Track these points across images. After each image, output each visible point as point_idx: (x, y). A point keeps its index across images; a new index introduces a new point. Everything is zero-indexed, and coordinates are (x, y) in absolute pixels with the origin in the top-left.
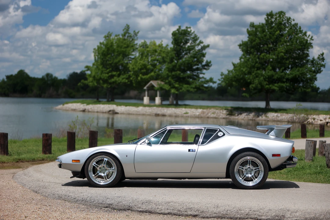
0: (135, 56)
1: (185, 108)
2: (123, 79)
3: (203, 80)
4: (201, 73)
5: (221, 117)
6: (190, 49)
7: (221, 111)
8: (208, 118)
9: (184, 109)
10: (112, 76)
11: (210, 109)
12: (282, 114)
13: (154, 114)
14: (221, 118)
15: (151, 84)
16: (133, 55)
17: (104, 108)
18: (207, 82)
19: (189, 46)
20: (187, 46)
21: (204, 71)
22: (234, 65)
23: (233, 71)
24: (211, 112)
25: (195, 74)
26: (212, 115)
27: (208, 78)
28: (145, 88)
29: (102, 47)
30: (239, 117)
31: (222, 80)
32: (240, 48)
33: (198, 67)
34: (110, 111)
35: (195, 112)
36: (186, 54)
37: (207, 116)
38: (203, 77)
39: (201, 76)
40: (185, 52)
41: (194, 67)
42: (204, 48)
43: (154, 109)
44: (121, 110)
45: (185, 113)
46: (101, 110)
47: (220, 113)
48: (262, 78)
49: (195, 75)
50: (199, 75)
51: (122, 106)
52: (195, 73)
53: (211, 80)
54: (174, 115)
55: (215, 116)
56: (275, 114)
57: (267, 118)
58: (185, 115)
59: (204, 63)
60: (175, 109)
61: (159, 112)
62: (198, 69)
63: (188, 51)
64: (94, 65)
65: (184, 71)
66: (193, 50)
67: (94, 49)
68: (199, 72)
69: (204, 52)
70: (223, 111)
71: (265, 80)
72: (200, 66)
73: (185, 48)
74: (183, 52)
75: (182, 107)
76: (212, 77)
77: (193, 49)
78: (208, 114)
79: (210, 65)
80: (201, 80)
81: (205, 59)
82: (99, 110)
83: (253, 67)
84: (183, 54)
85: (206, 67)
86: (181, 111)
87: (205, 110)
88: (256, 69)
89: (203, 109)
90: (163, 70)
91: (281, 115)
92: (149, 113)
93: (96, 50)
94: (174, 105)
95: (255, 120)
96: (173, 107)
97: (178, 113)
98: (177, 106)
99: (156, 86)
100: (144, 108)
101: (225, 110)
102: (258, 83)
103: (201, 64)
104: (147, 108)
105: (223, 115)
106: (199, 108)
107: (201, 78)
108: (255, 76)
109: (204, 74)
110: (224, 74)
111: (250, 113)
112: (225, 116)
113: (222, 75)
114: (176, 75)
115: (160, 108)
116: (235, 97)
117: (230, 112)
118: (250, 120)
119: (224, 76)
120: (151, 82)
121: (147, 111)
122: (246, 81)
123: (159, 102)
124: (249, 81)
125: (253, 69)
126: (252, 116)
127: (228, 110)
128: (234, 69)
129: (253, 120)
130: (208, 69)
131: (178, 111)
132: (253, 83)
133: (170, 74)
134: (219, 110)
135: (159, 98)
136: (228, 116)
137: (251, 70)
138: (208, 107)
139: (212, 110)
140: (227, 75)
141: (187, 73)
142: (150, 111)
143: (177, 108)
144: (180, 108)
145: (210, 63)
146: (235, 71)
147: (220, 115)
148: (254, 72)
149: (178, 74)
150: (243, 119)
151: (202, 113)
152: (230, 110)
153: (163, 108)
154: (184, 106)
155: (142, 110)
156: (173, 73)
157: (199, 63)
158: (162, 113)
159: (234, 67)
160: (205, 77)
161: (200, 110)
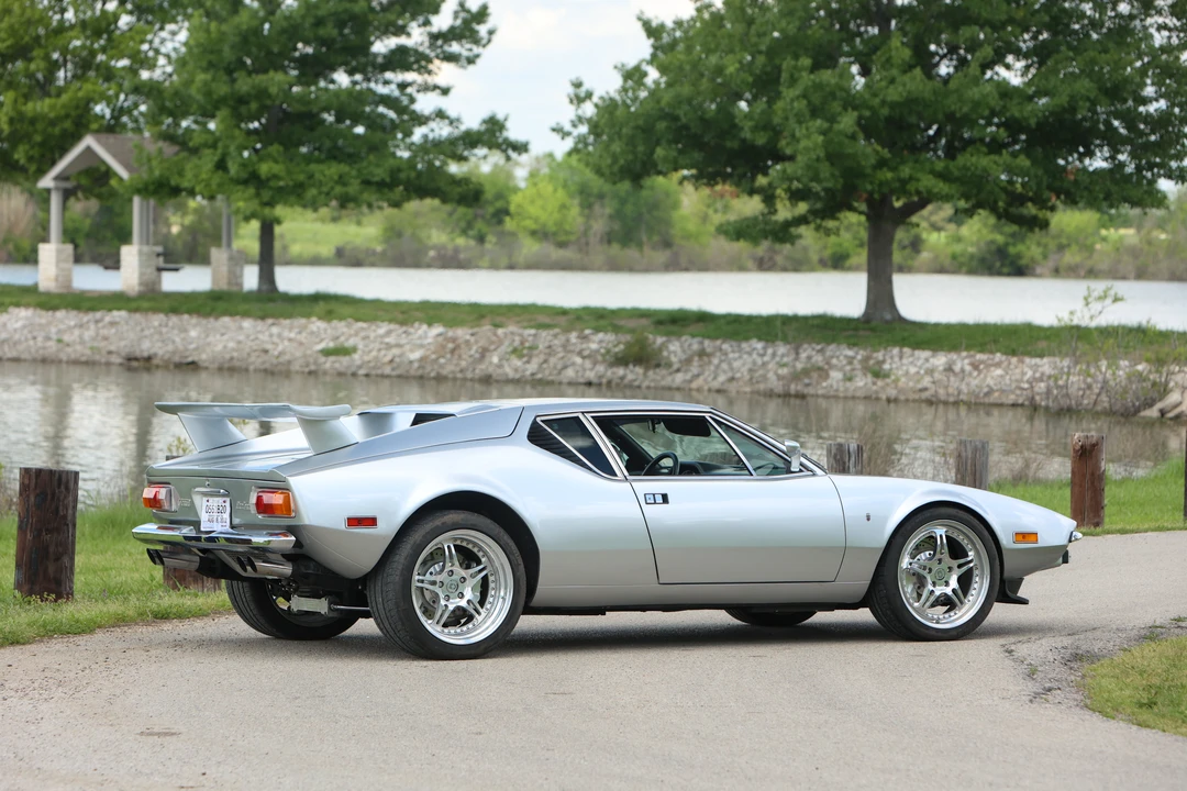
1: (328, 316)
3: (442, 131)
4: (426, 88)
5: (570, 373)
7: (573, 336)
8: (487, 380)
9: (317, 325)
11: (497, 326)
12: (979, 356)
13: (116, 359)
15: (89, 149)
18: (471, 140)
21: (444, 73)
22: (652, 31)
23: (653, 75)
24: (506, 347)
25: (381, 90)
26: (515, 366)
28: (47, 182)
31: (583, 129)
33: (402, 40)
35: (398, 346)
37: (481, 369)
38: (440, 114)
39: (425, 104)
43: (112, 324)
45: (327, 353)
47: (565, 347)
48: (847, 121)
49: (389, 101)
50: (412, 100)
52: (386, 83)
53: (492, 134)
54: (256, 361)
55: (530, 368)
56: (940, 360)
57: (880, 383)
58: (329, 363)
59: (443, 20)
60: (260, 325)
61: (146, 347)
62: (401, 59)
65: (313, 69)
68: (410, 76)
70: (584, 338)
71: (868, 129)
72: (416, 37)
75: (308, 316)
76: (500, 117)
78: (484, 352)
79: (482, 29)
80: (418, 134)
83: (792, 45)
85: (455, 47)
86: (303, 337)
87: (462, 333)
88: (806, 62)
89: (451, 323)
90: (162, 61)
91: (975, 366)
92: (78, 351)
94: (249, 297)
95: (802, 397)
96: (246, 315)
97: (280, 354)
98: (270, 302)
99: (124, 174)
100: (44, 317)
101: (597, 330)
102: (822, 155)
103: (427, 23)
104: (65, 319)
105: (588, 364)
106: (422, 321)
107: (421, 120)
108: (801, 105)
109: (445, 91)
110: (589, 95)
111: (765, 348)
112: (601, 368)
113: (578, 100)
114: (262, 94)
115: (157, 319)
116: (562, 245)
117: (628, 345)
118: (770, 394)
119: (596, 106)
120: (89, 141)
121: (66, 338)
122: (744, 141)
123: (142, 275)
124: (761, 140)
125: (787, 63)
126: (784, 371)
127: (616, 329)
128: (653, 60)
129: (786, 395)
130: (471, 61)
131: (279, 336)
132: (788, 151)
133: (222, 89)
134: (557, 330)
135: (140, 253)
136: (621, 371)
137: (779, 69)
138: (478, 313)
139: (511, 332)
140: (611, 99)
141: (333, 82)
142: (89, 334)
143: (270, 321)
144: (290, 316)
145: (481, 16)
146: (663, 69)
147: (565, 367)
148: (793, 81)
149: (273, 90)
150: (719, 391)
151: (440, 349)
152: (632, 331)
153: (174, 319)
154: (321, 307)
155: (30, 326)
156: (244, 84)
157: (413, 18)
158: (170, 348)
159: (655, 48)
160: (452, 113)
161: (429, 333)
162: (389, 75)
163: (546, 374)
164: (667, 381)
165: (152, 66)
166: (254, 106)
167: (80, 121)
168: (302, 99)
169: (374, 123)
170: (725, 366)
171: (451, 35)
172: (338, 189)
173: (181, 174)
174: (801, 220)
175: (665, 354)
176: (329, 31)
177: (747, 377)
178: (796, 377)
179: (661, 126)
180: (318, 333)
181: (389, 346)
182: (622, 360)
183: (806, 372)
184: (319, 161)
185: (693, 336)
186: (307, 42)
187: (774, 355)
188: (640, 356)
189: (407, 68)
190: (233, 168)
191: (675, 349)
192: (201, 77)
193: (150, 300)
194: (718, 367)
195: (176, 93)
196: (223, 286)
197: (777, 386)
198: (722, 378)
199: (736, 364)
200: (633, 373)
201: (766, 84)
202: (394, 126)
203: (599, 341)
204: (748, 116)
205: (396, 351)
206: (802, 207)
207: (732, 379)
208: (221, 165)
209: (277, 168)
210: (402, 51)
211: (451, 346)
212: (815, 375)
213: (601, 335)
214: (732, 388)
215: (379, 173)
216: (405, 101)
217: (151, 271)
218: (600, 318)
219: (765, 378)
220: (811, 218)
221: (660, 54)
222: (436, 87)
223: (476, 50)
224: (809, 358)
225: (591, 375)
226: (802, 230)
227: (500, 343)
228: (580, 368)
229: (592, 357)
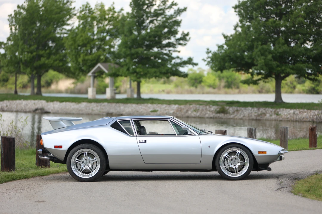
0: (72, 26)
1: (152, 103)
2: (56, 60)
3: (178, 61)
4: (175, 51)
5: (207, 115)
6: (157, 14)
7: (208, 107)
8: (188, 117)
9: (150, 105)
10: (39, 57)
11: (190, 105)
12: (301, 110)
13: (104, 114)
14: (208, 118)
15: (99, 67)
16: (68, 25)
17: (27, 105)
18: (185, 63)
19: (155, 10)
20: (152, 11)
21: (179, 48)
22: (225, 37)
23: (225, 47)
24: (192, 110)
25: (165, 52)
26: (194, 114)
27: (185, 59)
28: (90, 74)
29: (21, 13)
30: (235, 116)
31: (209, 59)
32: (235, 11)
33: (169, 41)
34: (36, 110)
36: (152, 22)
37: (187, 115)
38: (178, 57)
39: (174, 55)
40: (150, 19)
41: (165, 42)
42: (179, 12)
43: (104, 106)
44: (54, 107)
45: (152, 111)
46: (23, 108)
47: (206, 109)
48: (270, 57)
49: (166, 54)
50: (171, 54)
51: (55, 102)
52: (166, 50)
53: (190, 61)
54: (136, 113)
55: (198, 114)
56: (292, 111)
57: (278, 117)
58: (152, 114)
59: (179, 36)
60: (137, 105)
61: (112, 111)
62: (169, 45)
63: (154, 18)
64: (9, 39)
65: (150, 47)
66: (163, 16)
67: (10, 16)
68: (171, 49)
69: (179, 18)
70: (210, 107)
71: (275, 58)
72: (172, 40)
73: (150, 12)
74: (148, 19)
75: (147, 103)
76: (192, 57)
77: (161, 14)
78: (187, 111)
79: (188, 38)
80: (173, 61)
81: (181, 30)
82: (19, 108)
83: (257, 39)
84: (148, 21)
85: (181, 42)
86: (146, 108)
87: (182, 107)
88: (260, 43)
89: (180, 104)
90: (116, 47)
91: (300, 112)
92: (96, 112)
93: (12, 18)
94: (134, 99)
95: (259, 120)
96: (134, 103)
97: (142, 112)
98: (140, 100)
99: (106, 71)
100: (89, 104)
101: (213, 105)
102: (264, 64)
103: (175, 37)
104: (94, 105)
105: (211, 113)
106: (173, 104)
107: (173, 58)
108: (259, 53)
109: (179, 52)
110: (210, 52)
111: (252, 109)
112: (214, 114)
113: (208, 53)
114: (137, 53)
115: (114, 105)
117: (220, 109)
118: (253, 120)
119: (212, 54)
120: (99, 65)
121: (94, 109)
122: (246, 62)
123: (111, 94)
124: (250, 61)
125: (255, 44)
126: (256, 114)
127: (217, 105)
128: (226, 44)
129: (256, 120)
130: (185, 45)
131: (141, 108)
132: (256, 64)
133: (128, 52)
134: (204, 105)
135: (111, 90)
136: (218, 115)
137: (253, 45)
138: (186, 102)
139: (193, 106)
140: (216, 53)
141: (153, 50)
142: (99, 108)
143: (139, 104)
144: (143, 103)
145: (187, 34)
146: (227, 46)
147: (206, 114)
148: (257, 47)
149: (140, 52)
150: (241, 119)
151: (177, 110)
152: (221, 106)
153: (118, 105)
154: (151, 101)
155: (86, 107)
156: (133, 51)
157: (172, 35)
158: (117, 111)
159: (226, 41)
160: (181, 57)
161: (175, 107)
162: (167, 48)
163: (201, 116)
164: (229, 117)
165: (113, 47)
166: (135, 56)
167: (97, 60)
168: (146, 54)
169: (163, 59)
170: (242, 113)
171: (181, 39)
172: (155, 74)
173: (119, 71)
174: (259, 80)
175: (229, 110)
176: (152, 39)
177: (247, 115)
178: (259, 115)
179: (227, 58)
180: (150, 107)
181: (166, 110)
182: (219, 112)
183: (261, 114)
184: (150, 68)
185: (235, 106)
186: (147, 41)
187: (254, 111)
188: (223, 111)
189: (170, 47)
190: (131, 70)
191: (231, 110)
192: (124, 50)
193: (113, 100)
194: (241, 113)
195: (118, 53)
196: (129, 97)
197: (254, 118)
198: (242, 116)
199: (245, 113)
200: (221, 115)
201: (251, 48)
202: (167, 60)
203: (213, 108)
204: (247, 56)
205: (167, 111)
206: (260, 77)
207: (244, 116)
208: (128, 69)
209: (141, 70)
210: (169, 43)
211: (180, 109)
212: (263, 115)
213: (214, 107)
214: (244, 118)
215: (164, 71)
216: (170, 54)
217: (113, 94)
218: (214, 103)
219: (251, 116)
220: (262, 79)
221: (227, 42)
222: (177, 51)
223: (186, 42)
224: (262, 111)
225: (212, 116)
226: (260, 82)
227: (191, 108)
228: (209, 114)
229: (212, 112)
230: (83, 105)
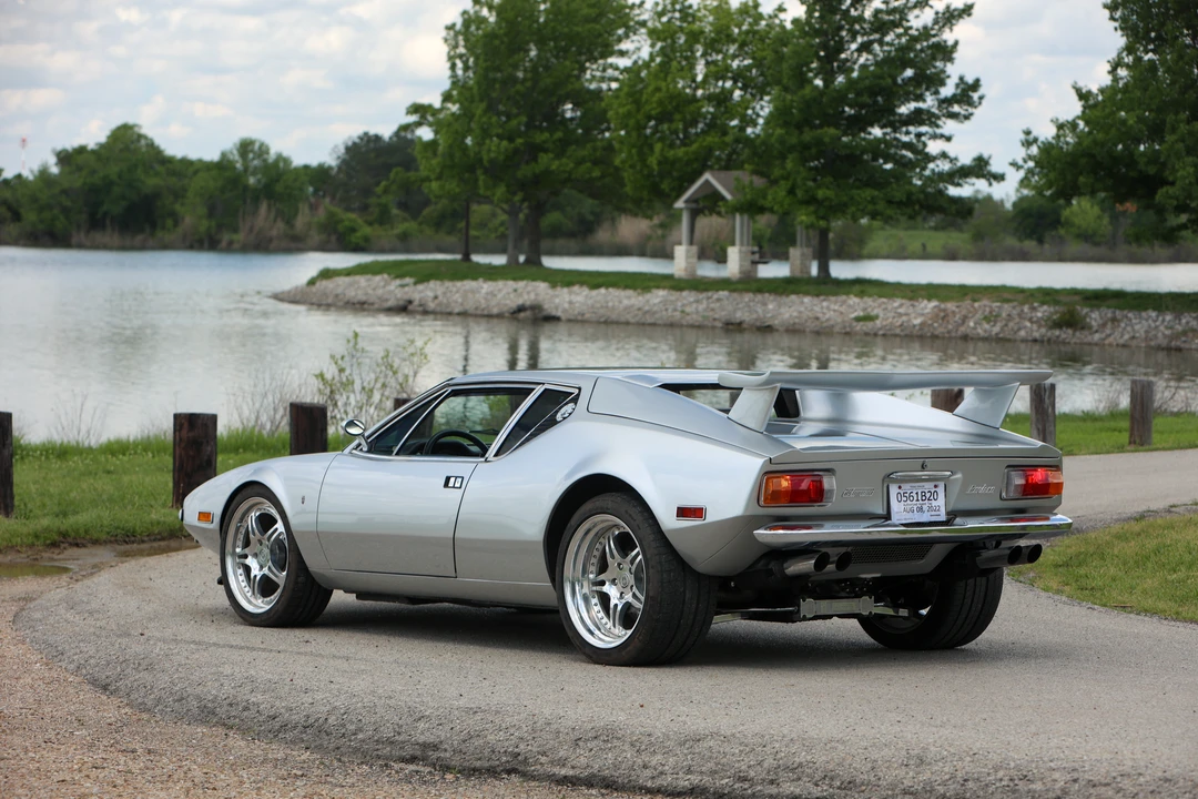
0: (634, 57)
1: (861, 294)
2: (579, 163)
3: (945, 166)
4: (934, 137)
5: (1022, 333)
6: (881, 25)
7: (1026, 308)
8: (965, 338)
9: (853, 300)
10: (534, 151)
11: (975, 301)
13: (719, 324)
14: (1024, 341)
15: (707, 182)
16: (622, 54)
17: (492, 294)
18: (963, 173)
19: (877, 12)
20: (868, 14)
21: (949, 126)
22: (1083, 96)
23: (1081, 124)
24: (979, 316)
25: (905, 139)
26: (984, 329)
27: (966, 159)
28: (680, 204)
29: (482, 21)
30: (1109, 335)
31: (1031, 164)
32: (1112, 18)
33: (921, 105)
34: (521, 309)
35: (906, 314)
36: (865, 47)
37: (962, 330)
38: (944, 155)
39: (934, 147)
40: (859, 40)
41: (904, 110)
42: (950, 17)
43: (718, 300)
44: (570, 303)
45: (858, 319)
46: (483, 304)
47: (1020, 315)
49: (909, 146)
50: (925, 145)
51: (576, 288)
52: (908, 133)
53: (980, 168)
54: (811, 325)
55: (995, 329)
58: (859, 327)
59: (948, 91)
60: (816, 300)
61: (739, 316)
62: (918, 117)
63: (877, 36)
64: (447, 97)
65: (861, 123)
66: (901, 30)
67: (450, 28)
68: (924, 129)
69: (948, 36)
70: (1033, 309)
72: (929, 102)
73: (861, 19)
74: (854, 39)
75: (847, 294)
76: (986, 156)
77: (895, 25)
78: (965, 319)
79: (975, 96)
80: (930, 168)
81: (955, 71)
82: (470, 306)
83: (1175, 104)
84: (854, 46)
85: (956, 108)
86: (843, 309)
87: (951, 306)
89: (943, 300)
90: (761, 121)
92: (694, 318)
93: (457, 34)
94: (810, 281)
95: (1179, 350)
96: (807, 293)
97: (828, 320)
98: (825, 285)
99: (728, 196)
100: (674, 295)
101: (1043, 303)
102: (1193, 180)
103: (937, 93)
104: (688, 296)
105: (1035, 327)
106: (923, 298)
107: (933, 159)
108: (1180, 146)
109: (949, 139)
110: (1036, 140)
111: (1158, 316)
112: (1043, 330)
113: (1027, 144)
114: (819, 142)
115: (747, 297)
116: (1097, 244)
117: (1064, 314)
118: (1159, 348)
119: (1039, 147)
120: (707, 176)
121: (688, 309)
122: (1141, 172)
123: (741, 266)
124: (1152, 170)
125: (1170, 118)
126: (1168, 332)
127: (1056, 303)
128: (1083, 117)
129: (1168, 349)
130: (967, 117)
131: (828, 308)
132: (1171, 179)
133: (793, 140)
134: (1015, 303)
135: (740, 252)
136: (1057, 332)
137: (1164, 122)
138: (963, 292)
139: (984, 305)
140: (1050, 143)
141: (870, 134)
142: (701, 307)
143: (822, 298)
144: (836, 294)
145: (976, 85)
146: (1087, 123)
147: (1019, 329)
148: (1174, 130)
149: (827, 140)
150: (1124, 346)
151: (935, 317)
152: (1065, 304)
153: (759, 297)
154: (857, 288)
155: (665, 302)
156: (808, 136)
157: (927, 89)
158: (754, 316)
159: (1084, 107)
160: (952, 155)
161: (928, 306)
162: (911, 128)
163: (1006, 334)
164: (1089, 339)
165: (755, 124)
166: (814, 151)
167: (702, 163)
168: (846, 146)
169: (899, 161)
170: (1129, 329)
171: (948, 101)
172: (870, 207)
173: (765, 197)
174: (1184, 227)
175: (1088, 320)
176: (866, 99)
177: (1143, 335)
178: (1176, 336)
179: (1083, 161)
180: (854, 305)
181: (900, 315)
182: (1058, 325)
183: (1184, 333)
184: (858, 188)
185: (1109, 307)
186: (851, 107)
187: (1163, 321)
188: (1070, 321)
189: (922, 123)
190: (800, 193)
191: (1095, 317)
192: (779, 131)
193: (748, 283)
194: (1124, 329)
195: (764, 143)
196: (798, 274)
197: (1164, 343)
198: (1126, 337)
199: (1137, 327)
200: (1065, 334)
201: (1156, 131)
202: (910, 165)
203: (1042, 312)
204: (1143, 154)
205: (904, 318)
206: (1184, 218)
207: (1133, 338)
208: (791, 192)
209: (830, 193)
210: (918, 111)
211: (942, 314)
212: (1191, 335)
213: (1045, 307)
214: (1134, 343)
215: (899, 195)
216: (920, 146)
217: (747, 264)
218: (1047, 295)
219: (1156, 337)
220: (1189, 225)
221: (1087, 111)
222: (942, 136)
223: (970, 110)
224: (1188, 323)
225: (1036, 335)
226: (1184, 233)
227: (976, 311)
228: (1029, 330)
229: (1038, 322)
230: (658, 296)
